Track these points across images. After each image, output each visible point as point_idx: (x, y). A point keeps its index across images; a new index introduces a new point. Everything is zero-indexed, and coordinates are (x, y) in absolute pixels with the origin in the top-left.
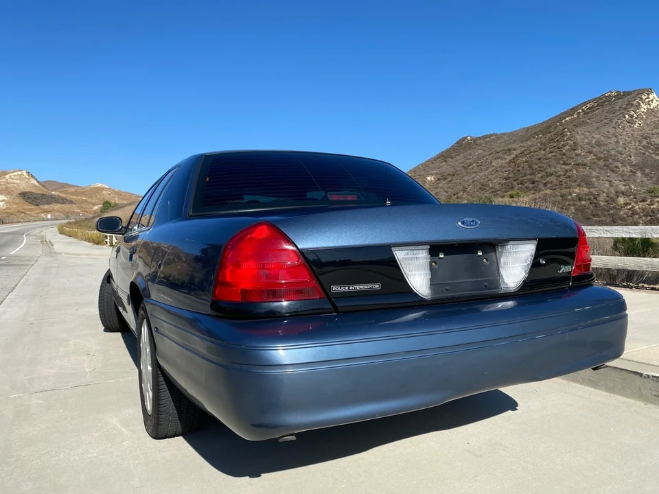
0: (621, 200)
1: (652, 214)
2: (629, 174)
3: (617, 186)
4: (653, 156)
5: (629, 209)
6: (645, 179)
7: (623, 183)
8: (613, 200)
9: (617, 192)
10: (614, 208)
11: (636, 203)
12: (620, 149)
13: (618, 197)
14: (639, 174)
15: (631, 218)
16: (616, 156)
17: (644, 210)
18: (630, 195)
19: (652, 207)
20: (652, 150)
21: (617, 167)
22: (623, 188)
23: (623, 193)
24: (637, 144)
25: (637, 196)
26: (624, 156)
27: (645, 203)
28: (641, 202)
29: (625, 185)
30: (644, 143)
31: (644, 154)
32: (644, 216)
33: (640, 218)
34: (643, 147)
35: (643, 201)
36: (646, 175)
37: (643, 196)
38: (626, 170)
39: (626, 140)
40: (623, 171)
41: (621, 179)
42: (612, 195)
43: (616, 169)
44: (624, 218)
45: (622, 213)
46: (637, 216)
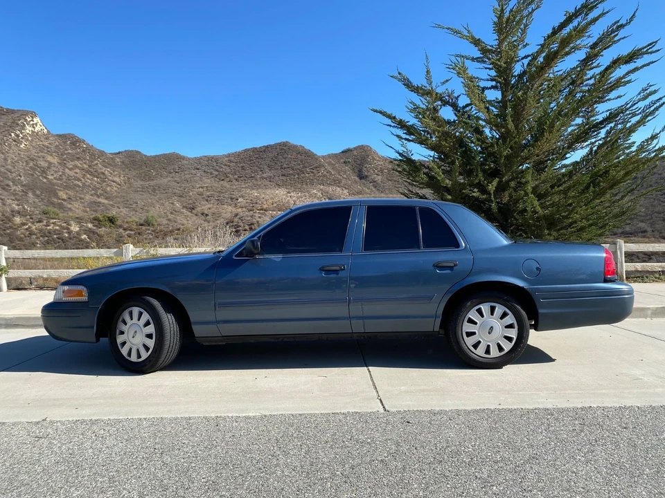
0: (18, 220)
1: (47, 234)
2: (20, 194)
3: (10, 205)
4: (41, 178)
5: (26, 229)
6: (37, 200)
7: (16, 202)
8: (10, 220)
9: (12, 211)
10: (11, 227)
11: (33, 223)
12: (10, 167)
13: (14, 216)
14: (30, 195)
15: (28, 238)
16: (5, 173)
17: (41, 230)
18: (26, 216)
19: (48, 228)
20: (39, 172)
21: (8, 185)
22: (17, 208)
23: (19, 213)
24: (24, 164)
25: (34, 217)
26: (14, 175)
27: (41, 224)
28: (37, 222)
29: (18, 205)
30: (31, 164)
31: (32, 175)
32: (41, 236)
33: (37, 238)
34: (31, 167)
35: (40, 222)
36: (38, 196)
37: (39, 217)
38: (18, 189)
39: (13, 159)
40: (15, 190)
41: (13, 198)
42: (7, 215)
43: (7, 187)
44: (22, 238)
45: (19, 233)
46: (34, 237)
